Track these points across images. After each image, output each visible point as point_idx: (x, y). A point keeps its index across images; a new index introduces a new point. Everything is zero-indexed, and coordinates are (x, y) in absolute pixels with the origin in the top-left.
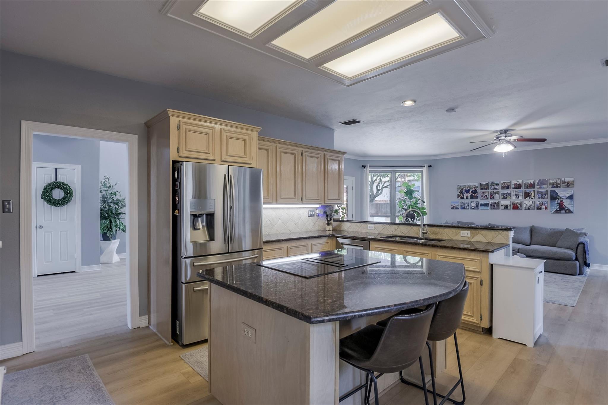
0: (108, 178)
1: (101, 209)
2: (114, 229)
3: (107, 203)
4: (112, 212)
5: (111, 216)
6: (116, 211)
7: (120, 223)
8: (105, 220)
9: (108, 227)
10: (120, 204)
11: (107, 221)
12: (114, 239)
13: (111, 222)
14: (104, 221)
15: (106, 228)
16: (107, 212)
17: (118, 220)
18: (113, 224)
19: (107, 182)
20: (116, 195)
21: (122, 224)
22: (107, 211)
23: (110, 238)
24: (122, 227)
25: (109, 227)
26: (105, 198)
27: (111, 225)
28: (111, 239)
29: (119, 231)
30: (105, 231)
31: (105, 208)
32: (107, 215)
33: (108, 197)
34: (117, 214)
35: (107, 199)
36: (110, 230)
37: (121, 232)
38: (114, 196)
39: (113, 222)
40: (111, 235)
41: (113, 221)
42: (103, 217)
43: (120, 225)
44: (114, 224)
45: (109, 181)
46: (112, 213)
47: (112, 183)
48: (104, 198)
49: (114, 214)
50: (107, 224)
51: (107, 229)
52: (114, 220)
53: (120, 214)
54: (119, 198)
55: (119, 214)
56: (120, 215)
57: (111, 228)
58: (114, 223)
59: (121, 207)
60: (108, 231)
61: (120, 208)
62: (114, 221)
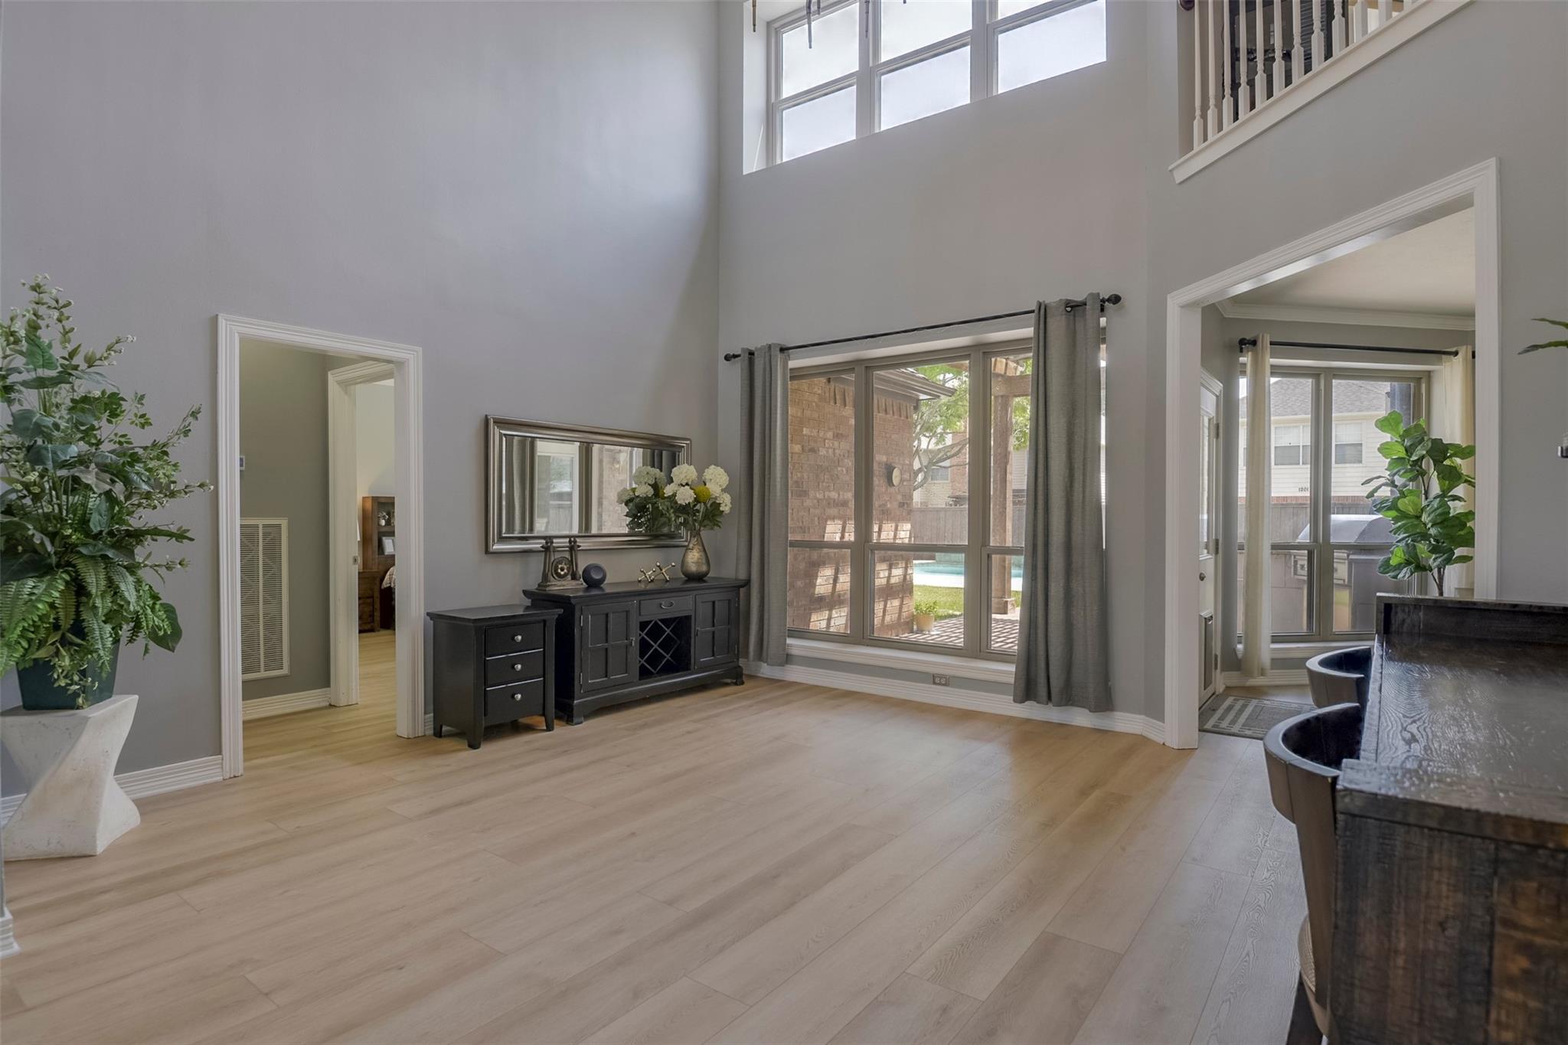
0: (60, 307)
1: (9, 506)
2: (101, 633)
3: (50, 465)
4: (83, 524)
5: (84, 551)
6: (114, 518)
7: (139, 597)
8: (41, 576)
9: (56, 627)
10: (138, 474)
11: (49, 586)
12: (106, 691)
13: (79, 589)
14: (31, 583)
15: (42, 634)
16: (51, 526)
17: (130, 579)
18: (98, 603)
19: (48, 335)
20: (114, 414)
21: (155, 597)
22: (47, 517)
23: (76, 695)
24: (157, 619)
25: (66, 623)
26: (39, 429)
27: (78, 613)
28: (80, 700)
29: (131, 640)
30: (41, 654)
31: (36, 498)
32: (49, 548)
33: (56, 426)
34: (120, 541)
35: (49, 438)
36: (72, 644)
37: (146, 651)
38: (104, 423)
39: (94, 591)
40: (83, 674)
41: (94, 581)
42: (26, 557)
43: (144, 608)
44: (102, 604)
45: (68, 325)
46: (87, 533)
47: (89, 340)
48: (27, 429)
49: (97, 536)
50: (52, 606)
51: (55, 637)
52: (102, 576)
53: (138, 535)
54: (140, 439)
55: (133, 541)
56: (139, 542)
57: (79, 629)
58: (103, 597)
59: (148, 496)
60: (57, 653)
61: (135, 500)
62: (103, 583)
